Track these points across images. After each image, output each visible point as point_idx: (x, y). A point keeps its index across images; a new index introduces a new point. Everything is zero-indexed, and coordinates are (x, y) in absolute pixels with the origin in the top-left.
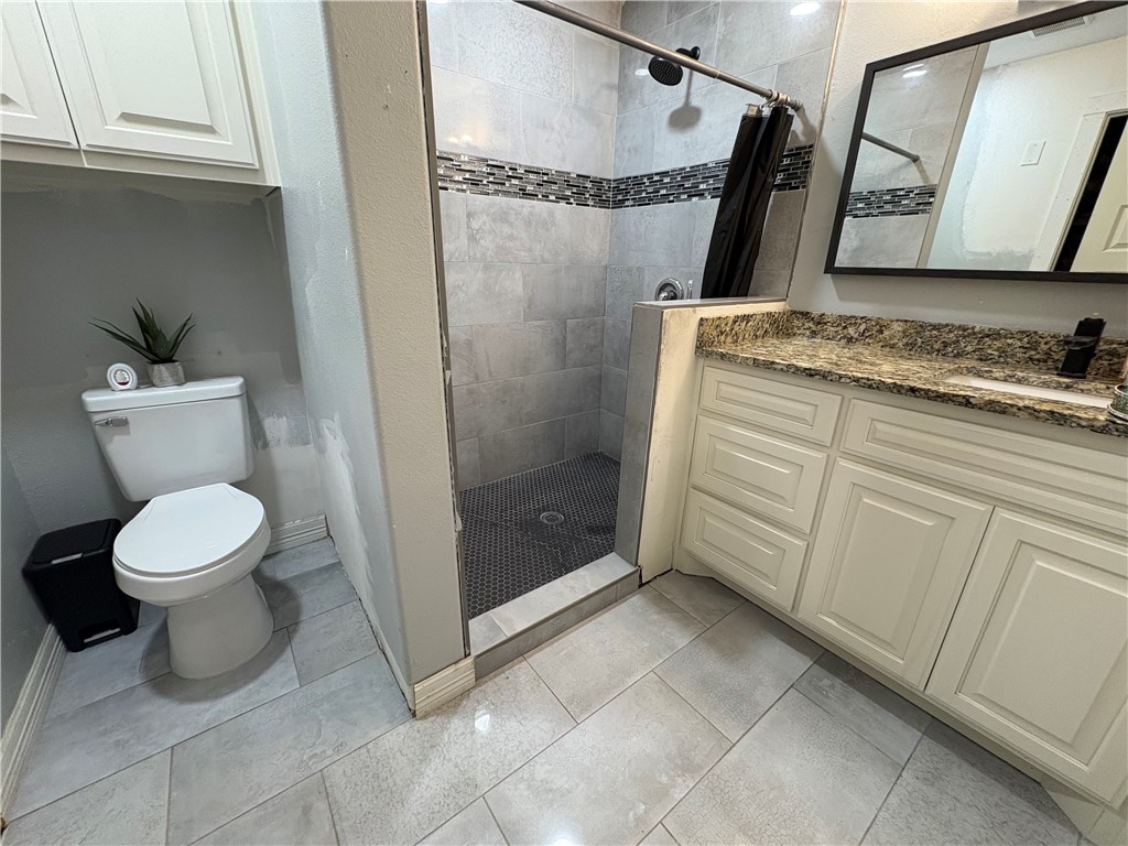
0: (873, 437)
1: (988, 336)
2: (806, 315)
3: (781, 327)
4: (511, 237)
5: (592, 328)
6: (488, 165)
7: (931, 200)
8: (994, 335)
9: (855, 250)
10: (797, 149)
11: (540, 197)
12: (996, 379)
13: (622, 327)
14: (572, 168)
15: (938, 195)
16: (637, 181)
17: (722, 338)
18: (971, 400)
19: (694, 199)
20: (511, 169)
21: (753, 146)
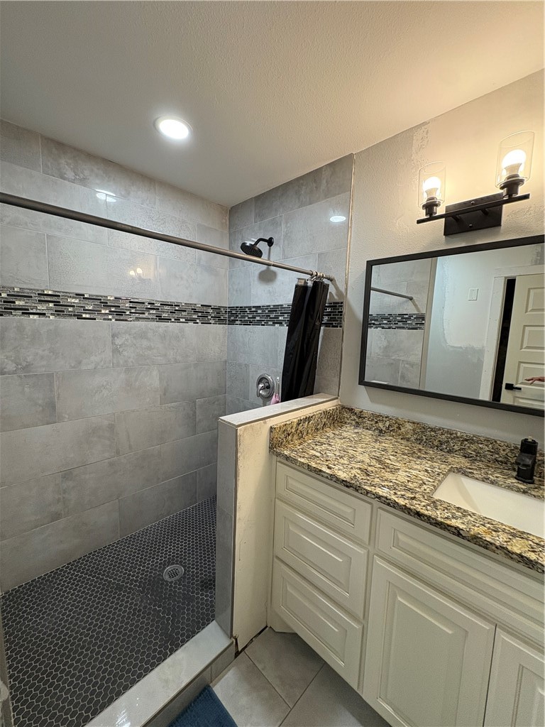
0: (397, 543)
1: (467, 440)
2: (351, 410)
3: (335, 419)
4: (150, 348)
5: (216, 403)
6: (130, 302)
7: (423, 322)
8: (470, 440)
9: (386, 347)
10: (334, 303)
11: (173, 320)
12: (477, 479)
13: (237, 402)
14: (198, 301)
15: (426, 319)
16: (242, 309)
17: (290, 438)
18: (461, 532)
19: (277, 325)
20: (149, 303)
21: (304, 303)
